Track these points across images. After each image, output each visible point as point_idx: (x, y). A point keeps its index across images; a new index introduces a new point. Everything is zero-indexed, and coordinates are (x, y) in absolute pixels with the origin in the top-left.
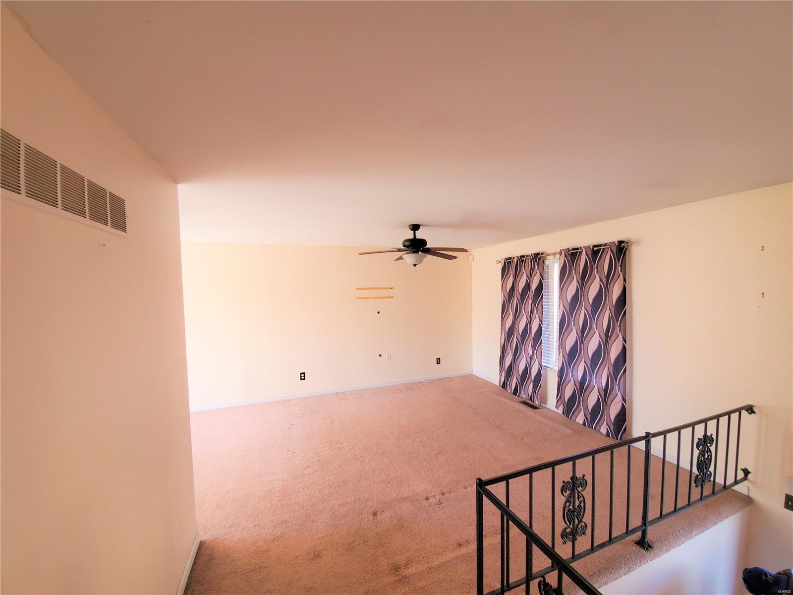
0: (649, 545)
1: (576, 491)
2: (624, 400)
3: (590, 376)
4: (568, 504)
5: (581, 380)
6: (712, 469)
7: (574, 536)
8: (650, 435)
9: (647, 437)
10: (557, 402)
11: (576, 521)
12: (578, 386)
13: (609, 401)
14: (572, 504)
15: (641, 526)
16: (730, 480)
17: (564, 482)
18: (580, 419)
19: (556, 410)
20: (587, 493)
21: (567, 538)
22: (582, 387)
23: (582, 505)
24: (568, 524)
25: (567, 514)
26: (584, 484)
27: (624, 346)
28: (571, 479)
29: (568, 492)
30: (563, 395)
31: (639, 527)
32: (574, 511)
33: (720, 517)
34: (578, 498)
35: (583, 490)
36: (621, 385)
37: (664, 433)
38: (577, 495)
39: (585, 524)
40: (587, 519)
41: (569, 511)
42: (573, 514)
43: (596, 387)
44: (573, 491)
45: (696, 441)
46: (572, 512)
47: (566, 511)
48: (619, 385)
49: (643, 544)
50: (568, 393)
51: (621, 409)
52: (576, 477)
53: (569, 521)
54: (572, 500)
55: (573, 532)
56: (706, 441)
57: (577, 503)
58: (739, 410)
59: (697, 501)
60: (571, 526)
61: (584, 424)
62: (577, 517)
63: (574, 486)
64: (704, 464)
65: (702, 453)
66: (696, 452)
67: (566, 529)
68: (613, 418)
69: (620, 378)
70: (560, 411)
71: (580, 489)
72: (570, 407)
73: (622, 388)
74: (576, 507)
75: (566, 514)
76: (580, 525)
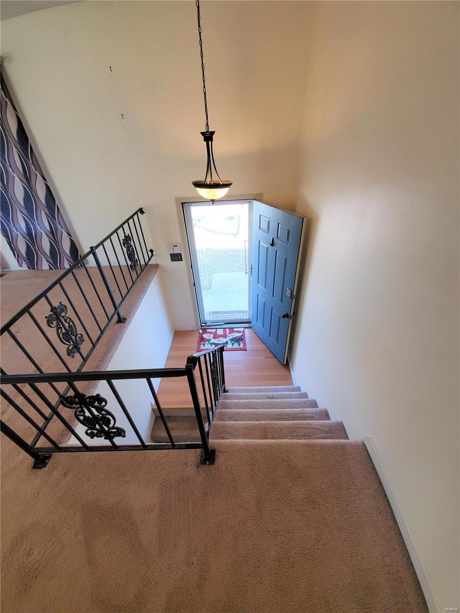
0: (124, 319)
1: (61, 318)
2: (69, 235)
3: (33, 224)
4: (60, 331)
5: (27, 231)
6: (136, 257)
7: (77, 348)
8: (94, 249)
9: (93, 250)
10: (18, 261)
11: (74, 338)
12: (27, 238)
13: (60, 241)
14: (63, 329)
15: (115, 311)
16: (147, 259)
17: (46, 317)
18: (45, 266)
19: (21, 269)
20: (70, 313)
21: (73, 352)
22: (31, 237)
23: (71, 324)
24: (68, 343)
25: (63, 337)
26: (63, 308)
27: (46, 185)
28: (52, 311)
29: (55, 322)
30: (18, 252)
31: (114, 313)
32: (68, 332)
33: (149, 281)
34: (66, 321)
35: (66, 314)
36: (62, 223)
37: (102, 243)
38: (63, 320)
39: (81, 334)
40: (80, 330)
41: (63, 335)
42: (69, 335)
43: (43, 233)
44: (58, 319)
45: (122, 242)
46: (66, 334)
47: (61, 336)
48: (60, 224)
49: (121, 320)
50: (22, 249)
51: (71, 243)
52: (55, 308)
53: (68, 342)
54: (61, 326)
55: (75, 346)
56: (127, 240)
57: (67, 325)
58: (136, 213)
59: (137, 279)
60: (72, 343)
61: (51, 268)
62: (71, 334)
63: (56, 315)
64: (131, 255)
65: (128, 249)
66: (125, 249)
67: (68, 347)
68: (68, 253)
69: (58, 216)
70: (25, 267)
71: (63, 314)
72: (31, 259)
73: (63, 225)
74: (68, 328)
75: (62, 339)
76: (77, 338)
